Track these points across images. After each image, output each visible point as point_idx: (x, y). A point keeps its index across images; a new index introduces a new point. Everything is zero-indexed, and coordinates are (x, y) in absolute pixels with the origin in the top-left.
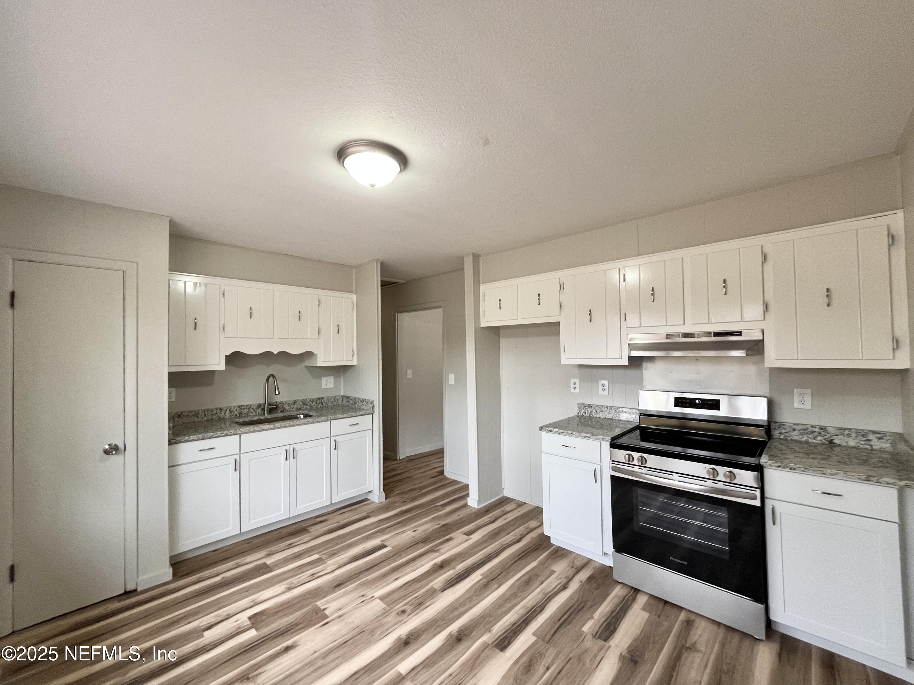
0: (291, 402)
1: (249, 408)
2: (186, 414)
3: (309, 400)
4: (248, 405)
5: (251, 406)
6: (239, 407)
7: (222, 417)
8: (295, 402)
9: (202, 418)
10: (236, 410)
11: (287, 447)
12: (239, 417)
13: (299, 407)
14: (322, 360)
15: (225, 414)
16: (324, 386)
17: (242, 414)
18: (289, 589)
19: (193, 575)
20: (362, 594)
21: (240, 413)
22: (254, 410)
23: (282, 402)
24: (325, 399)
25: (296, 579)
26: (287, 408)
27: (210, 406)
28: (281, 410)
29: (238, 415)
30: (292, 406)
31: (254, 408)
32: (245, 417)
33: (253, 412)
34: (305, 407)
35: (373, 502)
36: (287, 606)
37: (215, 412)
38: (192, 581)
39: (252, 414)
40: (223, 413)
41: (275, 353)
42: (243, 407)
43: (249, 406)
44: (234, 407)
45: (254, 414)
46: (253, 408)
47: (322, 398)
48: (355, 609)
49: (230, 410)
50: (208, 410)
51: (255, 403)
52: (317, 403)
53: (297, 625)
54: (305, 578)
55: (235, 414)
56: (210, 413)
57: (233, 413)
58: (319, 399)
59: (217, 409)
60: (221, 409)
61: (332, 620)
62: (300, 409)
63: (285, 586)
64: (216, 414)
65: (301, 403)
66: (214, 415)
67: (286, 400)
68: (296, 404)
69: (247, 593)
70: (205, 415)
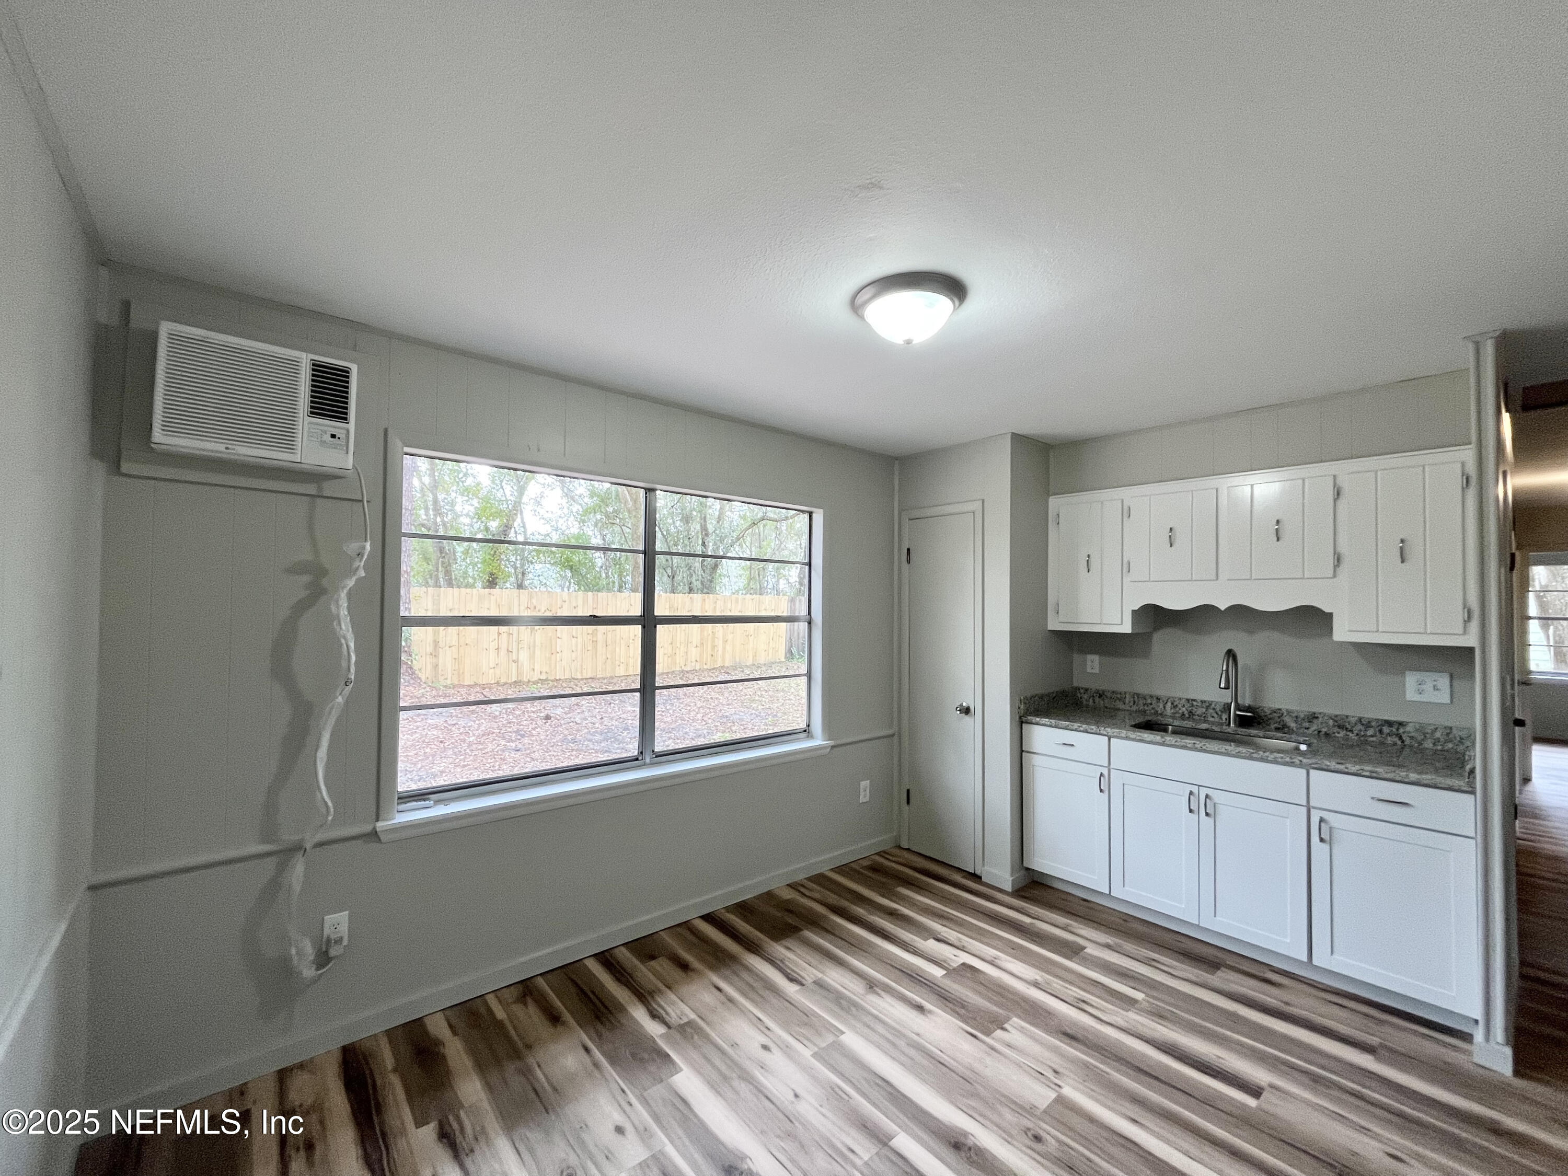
0: (1302, 716)
1: (1207, 708)
2: (1109, 695)
3: (1353, 720)
4: (1205, 702)
5: (1211, 705)
6: (1188, 700)
7: (1159, 712)
8: (1313, 717)
9: (1131, 707)
10: (1184, 706)
11: (1195, 789)
12: (1188, 718)
13: (1324, 730)
14: (1347, 629)
15: (1164, 707)
16: (1411, 695)
17: (1193, 715)
18: (1036, 985)
19: (1026, 902)
20: (1060, 1070)
21: (1190, 712)
22: (1217, 714)
23: (1280, 709)
24: (1409, 728)
25: (1060, 985)
26: (1293, 725)
27: (1143, 690)
28: (1276, 725)
29: (1187, 716)
30: (1307, 725)
31: (1218, 710)
32: (1199, 722)
33: (1215, 715)
34: (1342, 733)
35: (1469, 1053)
36: (999, 990)
37: (1149, 701)
38: (1014, 904)
39: (1212, 719)
40: (1161, 706)
41: (1223, 608)
42: (1195, 703)
43: (1207, 704)
44: (1180, 699)
45: (1217, 720)
46: (1214, 709)
47: (1401, 724)
48: (1019, 1065)
49: (1172, 704)
50: (1138, 695)
51: (1220, 700)
52: (1381, 731)
53: (963, 1007)
54: (1072, 996)
55: (1180, 711)
56: (1141, 702)
57: (1177, 709)
58: (1390, 723)
59: (1151, 697)
60: (1158, 699)
61: (984, 1042)
62: (1326, 734)
63: (1038, 977)
64: (1151, 704)
65: (1331, 722)
66: (1147, 705)
67: (1290, 707)
68: (1315, 721)
69: (1010, 951)
70: (1134, 702)
